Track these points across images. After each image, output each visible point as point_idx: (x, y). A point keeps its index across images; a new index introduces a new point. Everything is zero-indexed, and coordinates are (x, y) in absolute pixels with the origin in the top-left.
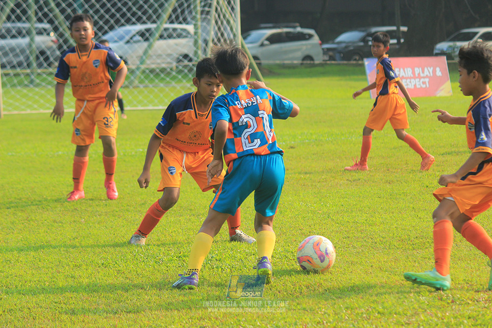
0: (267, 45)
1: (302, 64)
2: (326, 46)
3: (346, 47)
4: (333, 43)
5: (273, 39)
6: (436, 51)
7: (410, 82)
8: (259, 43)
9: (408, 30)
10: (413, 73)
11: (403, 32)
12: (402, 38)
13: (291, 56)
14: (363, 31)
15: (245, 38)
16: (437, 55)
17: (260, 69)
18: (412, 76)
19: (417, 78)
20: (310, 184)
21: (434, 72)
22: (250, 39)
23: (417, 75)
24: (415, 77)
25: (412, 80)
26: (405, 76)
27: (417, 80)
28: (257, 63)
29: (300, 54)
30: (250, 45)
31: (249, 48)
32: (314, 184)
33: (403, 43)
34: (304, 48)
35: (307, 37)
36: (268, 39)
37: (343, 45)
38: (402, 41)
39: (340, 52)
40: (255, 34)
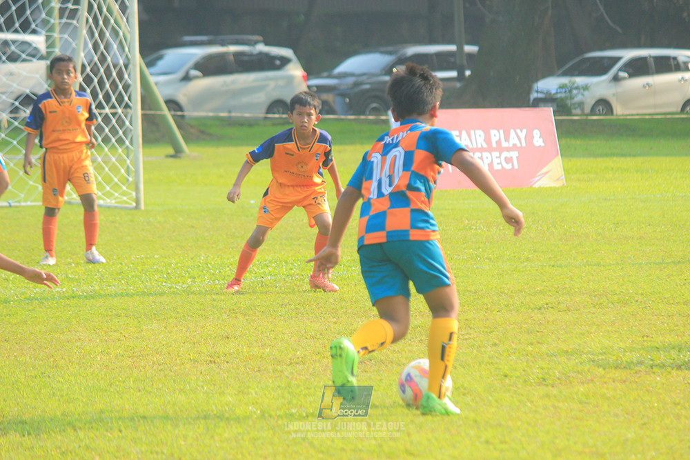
0: (196, 77)
1: (266, 118)
2: (316, 82)
3: (356, 84)
4: (329, 77)
5: (209, 67)
6: (534, 95)
7: (481, 158)
8: (181, 74)
9: (479, 50)
10: (488, 139)
11: (470, 55)
12: (469, 69)
13: (245, 100)
14: (390, 53)
15: (150, 64)
16: (537, 103)
17: (179, 127)
18: (485, 146)
19: (495, 150)
20: (270, 368)
21: (529, 138)
22: (161, 65)
23: (494, 145)
24: (490, 149)
25: (486, 154)
26: (470, 146)
27: (496, 154)
28: (173, 116)
29: (262, 98)
30: (162, 78)
31: (156, 84)
32: (279, 368)
33: (469, 76)
34: (272, 84)
35: (278, 62)
36: (197, 66)
37: (351, 80)
38: (468, 73)
39: (343, 95)
40: (172, 56)
